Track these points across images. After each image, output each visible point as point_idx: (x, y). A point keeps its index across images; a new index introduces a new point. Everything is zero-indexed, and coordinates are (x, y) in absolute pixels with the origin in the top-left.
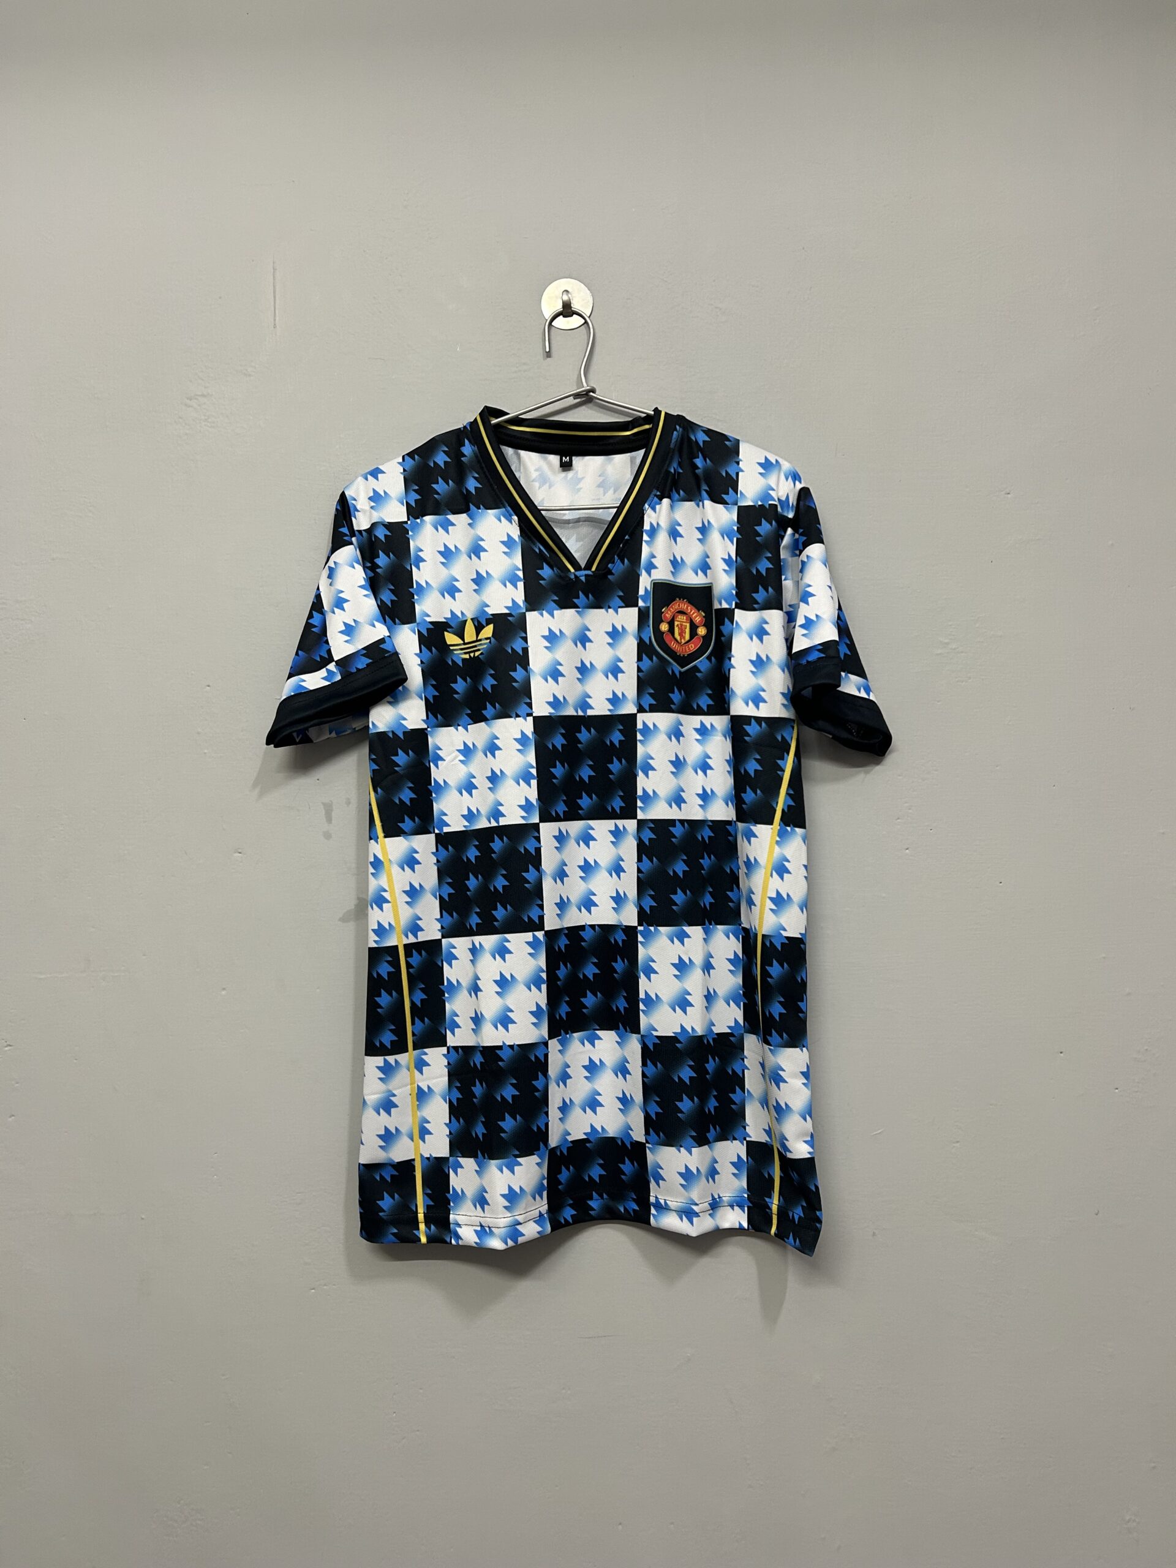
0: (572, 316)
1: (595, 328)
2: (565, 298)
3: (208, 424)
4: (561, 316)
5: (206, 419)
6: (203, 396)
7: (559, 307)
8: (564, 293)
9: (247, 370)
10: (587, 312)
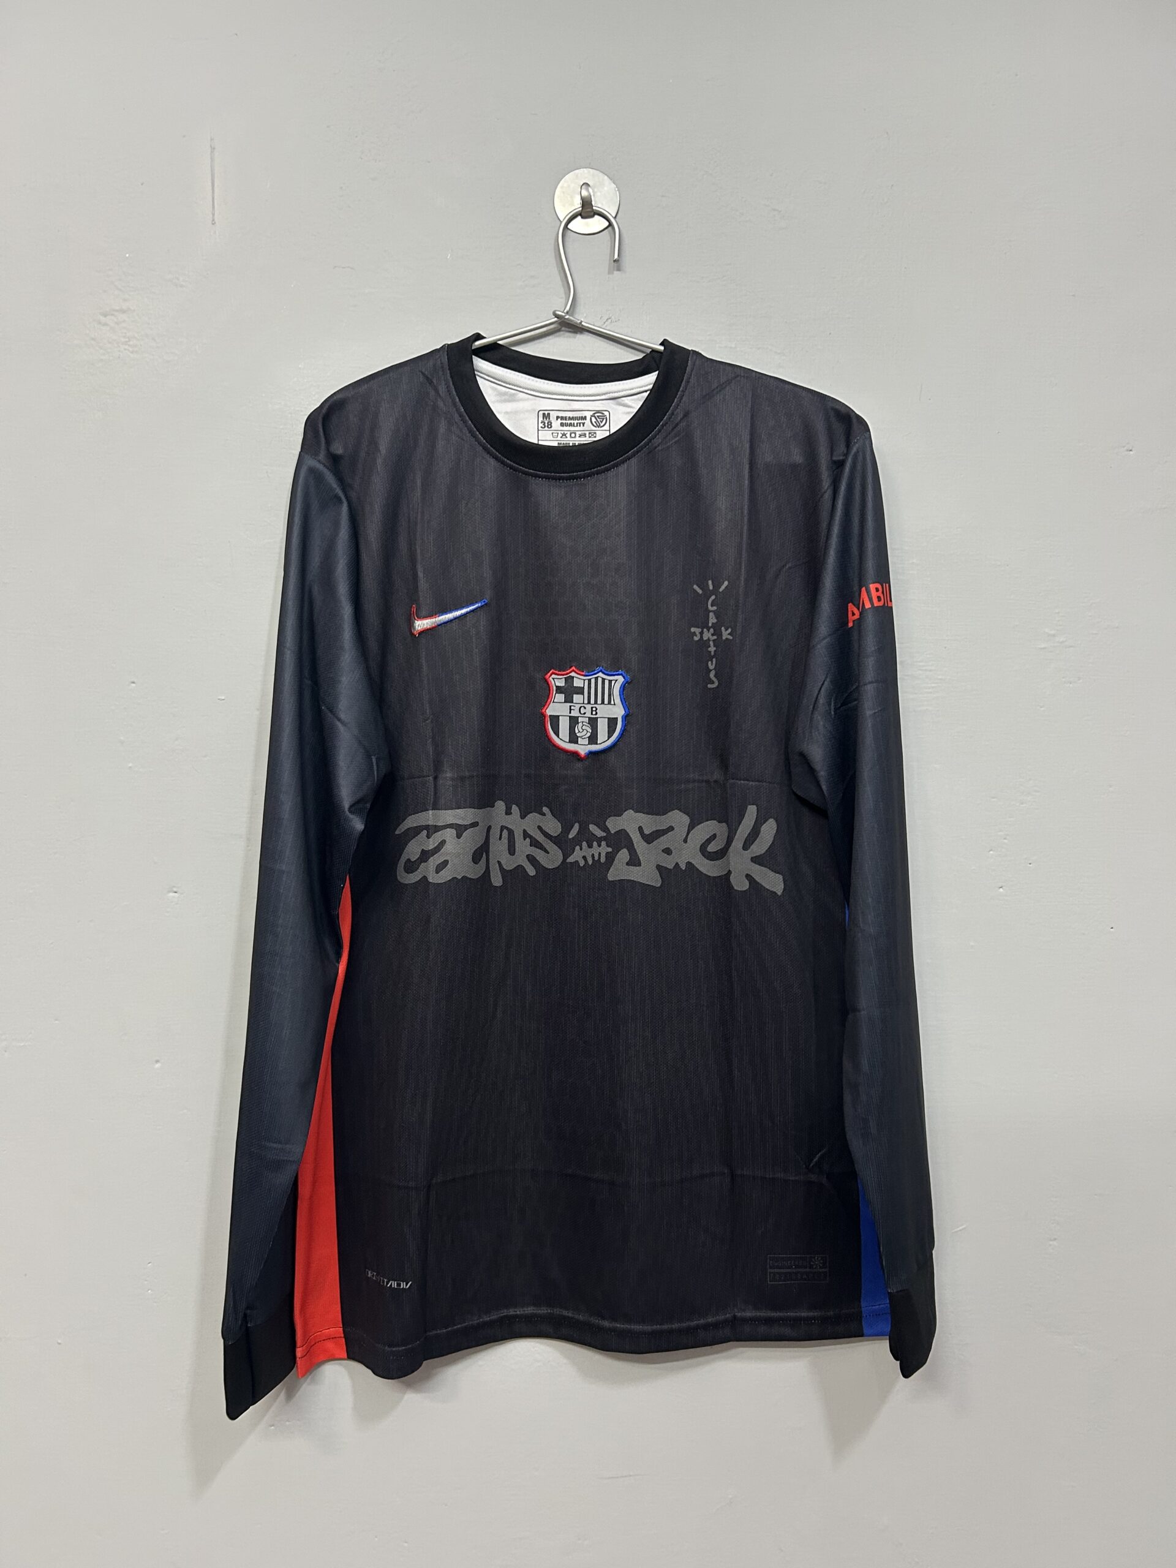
0: (592, 216)
1: (623, 231)
2: (585, 193)
3: (131, 349)
4: (579, 218)
5: (126, 342)
6: (123, 311)
7: (577, 205)
8: (583, 187)
9: (178, 279)
10: (611, 210)
